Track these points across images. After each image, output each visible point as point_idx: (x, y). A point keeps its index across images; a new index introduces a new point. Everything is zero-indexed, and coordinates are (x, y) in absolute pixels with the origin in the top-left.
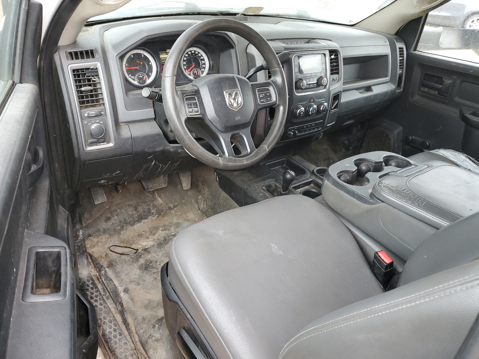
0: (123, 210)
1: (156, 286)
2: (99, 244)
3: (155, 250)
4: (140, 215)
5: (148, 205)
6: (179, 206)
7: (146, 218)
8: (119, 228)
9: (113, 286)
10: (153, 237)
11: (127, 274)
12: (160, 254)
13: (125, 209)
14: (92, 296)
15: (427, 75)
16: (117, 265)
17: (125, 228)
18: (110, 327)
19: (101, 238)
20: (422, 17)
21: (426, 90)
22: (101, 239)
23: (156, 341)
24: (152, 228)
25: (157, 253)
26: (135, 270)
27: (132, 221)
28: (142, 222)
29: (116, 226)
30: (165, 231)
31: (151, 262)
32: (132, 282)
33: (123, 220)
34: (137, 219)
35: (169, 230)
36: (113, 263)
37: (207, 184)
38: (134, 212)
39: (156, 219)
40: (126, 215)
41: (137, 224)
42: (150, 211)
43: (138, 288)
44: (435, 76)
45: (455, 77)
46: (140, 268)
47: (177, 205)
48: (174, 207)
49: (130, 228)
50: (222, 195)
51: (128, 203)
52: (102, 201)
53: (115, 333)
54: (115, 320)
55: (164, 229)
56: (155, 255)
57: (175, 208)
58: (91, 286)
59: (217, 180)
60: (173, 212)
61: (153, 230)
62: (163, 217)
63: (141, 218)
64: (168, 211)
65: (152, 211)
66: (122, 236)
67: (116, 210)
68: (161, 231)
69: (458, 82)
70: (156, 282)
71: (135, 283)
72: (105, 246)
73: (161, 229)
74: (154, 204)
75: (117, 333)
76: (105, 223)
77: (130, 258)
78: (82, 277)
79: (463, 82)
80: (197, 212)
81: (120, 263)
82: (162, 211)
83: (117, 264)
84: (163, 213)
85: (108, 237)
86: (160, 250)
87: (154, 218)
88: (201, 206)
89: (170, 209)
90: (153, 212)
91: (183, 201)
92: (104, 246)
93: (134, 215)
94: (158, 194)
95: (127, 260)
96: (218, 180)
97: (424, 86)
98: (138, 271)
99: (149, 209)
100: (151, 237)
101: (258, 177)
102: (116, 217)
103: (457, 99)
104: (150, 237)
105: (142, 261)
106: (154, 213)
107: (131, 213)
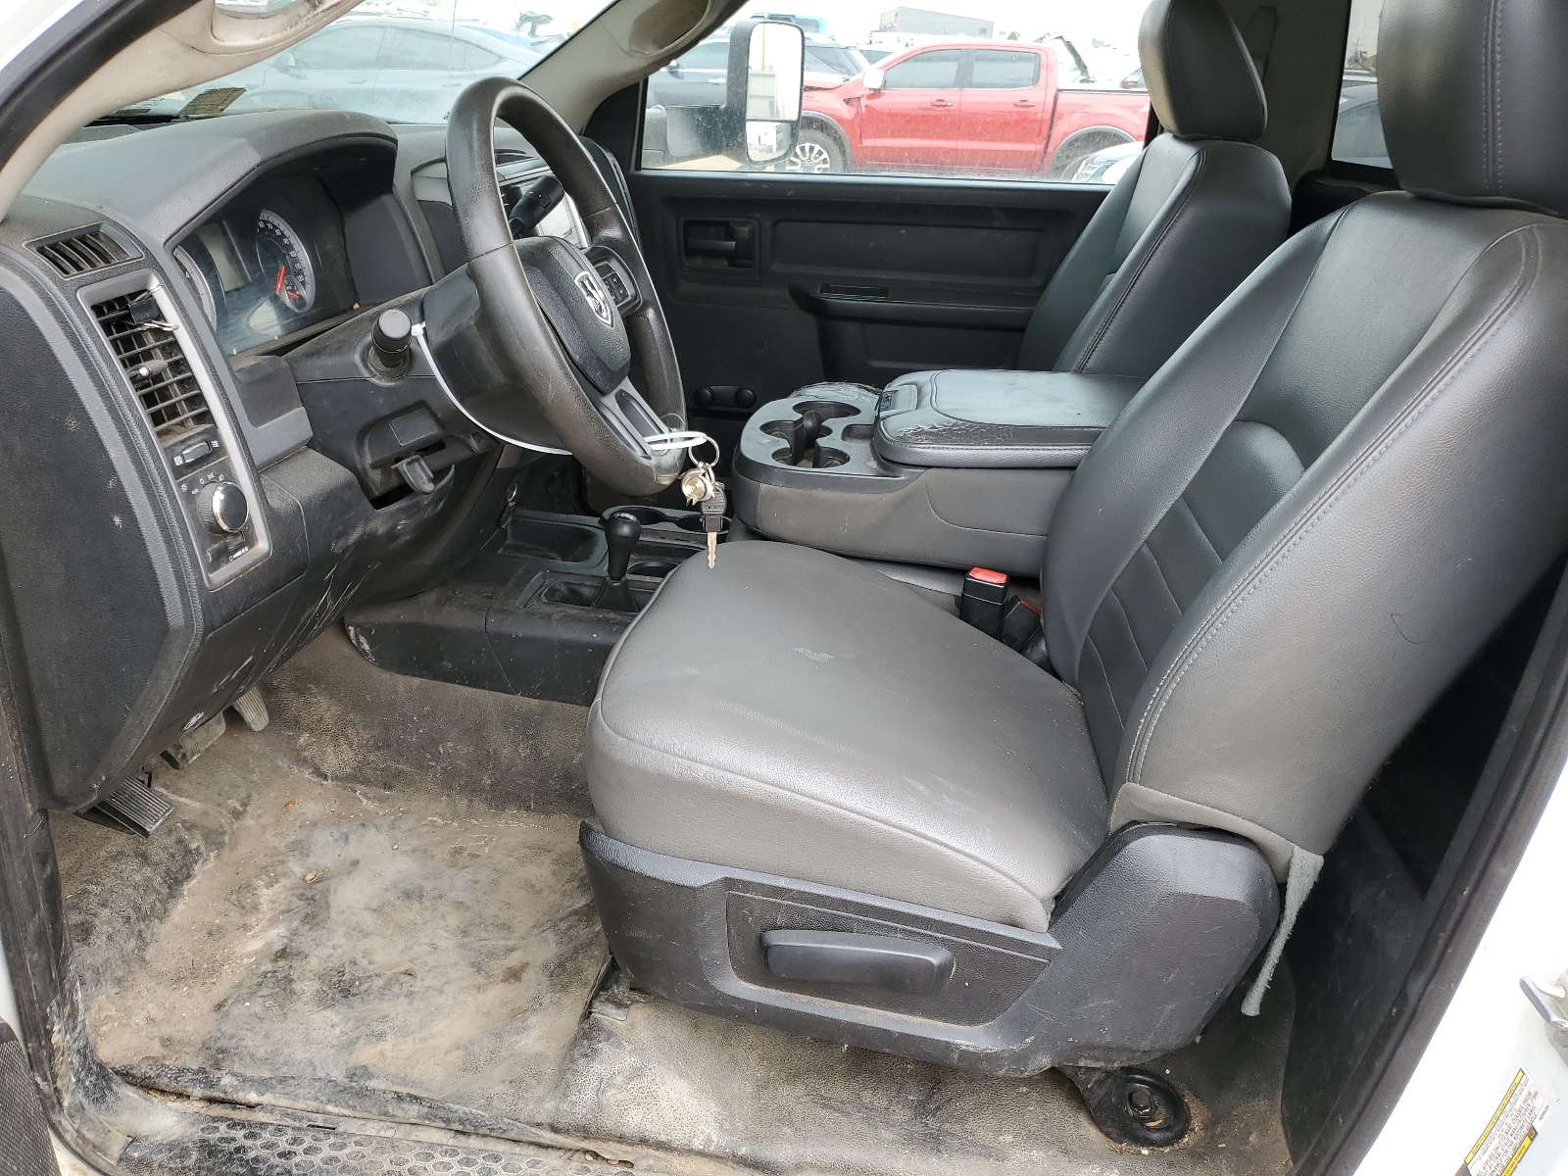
0: (108, 882)
1: (433, 1009)
2: (104, 1028)
3: (314, 940)
4: (168, 871)
5: (170, 831)
6: (255, 796)
7: (188, 877)
8: (132, 943)
9: (317, 1084)
10: (260, 916)
11: (307, 1041)
12: (338, 938)
13: (114, 874)
14: (280, 1149)
15: (688, 224)
16: (244, 1043)
17: (149, 937)
18: (444, 1168)
19: (97, 1006)
20: (638, 84)
21: (698, 261)
22: (99, 1010)
23: (631, 1079)
24: (232, 893)
25: (330, 944)
26: (317, 1017)
27: (157, 903)
28: (185, 893)
29: (122, 942)
30: (277, 881)
31: (341, 973)
32: (349, 1045)
33: (132, 911)
34: (165, 890)
35: (285, 874)
36: (223, 1043)
37: (317, 685)
38: (148, 871)
39: (215, 866)
40: (130, 891)
41: (175, 906)
42: (186, 846)
43: (387, 1046)
44: (708, 223)
45: (757, 215)
46: (323, 1001)
47: (249, 796)
48: (244, 805)
49: (162, 929)
50: (401, 688)
51: (102, 853)
52: (164, 813)
53: (478, 1167)
54: (432, 1145)
55: (269, 880)
56: (325, 952)
57: (249, 808)
58: (239, 1134)
59: (363, 653)
60: (249, 822)
61: (241, 896)
62: (232, 849)
63: (175, 881)
64: (235, 826)
65: (194, 846)
66: (158, 966)
67: (85, 891)
68: (265, 889)
69: (767, 224)
70: (422, 999)
71: (362, 1041)
72: (132, 1024)
73: (260, 883)
74: (186, 821)
75: (481, 1161)
76: (86, 948)
77: (261, 1000)
78: (173, 1138)
79: (776, 222)
80: (319, 790)
81: (245, 1032)
82: (220, 830)
83: (241, 1039)
84: (226, 838)
85: (116, 990)
86: (325, 931)
87: (210, 865)
88: (331, 762)
89: (237, 815)
90: (197, 849)
91: (254, 777)
92: (128, 1025)
93: (149, 880)
94: (164, 786)
95: (258, 1009)
96: (366, 647)
97: (691, 252)
98: (328, 1013)
99: (180, 841)
100: (254, 919)
101: (504, 582)
102: (105, 913)
103: (777, 267)
104: (252, 920)
105: (307, 987)
106: (203, 849)
107: (138, 878)
